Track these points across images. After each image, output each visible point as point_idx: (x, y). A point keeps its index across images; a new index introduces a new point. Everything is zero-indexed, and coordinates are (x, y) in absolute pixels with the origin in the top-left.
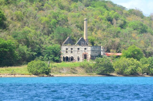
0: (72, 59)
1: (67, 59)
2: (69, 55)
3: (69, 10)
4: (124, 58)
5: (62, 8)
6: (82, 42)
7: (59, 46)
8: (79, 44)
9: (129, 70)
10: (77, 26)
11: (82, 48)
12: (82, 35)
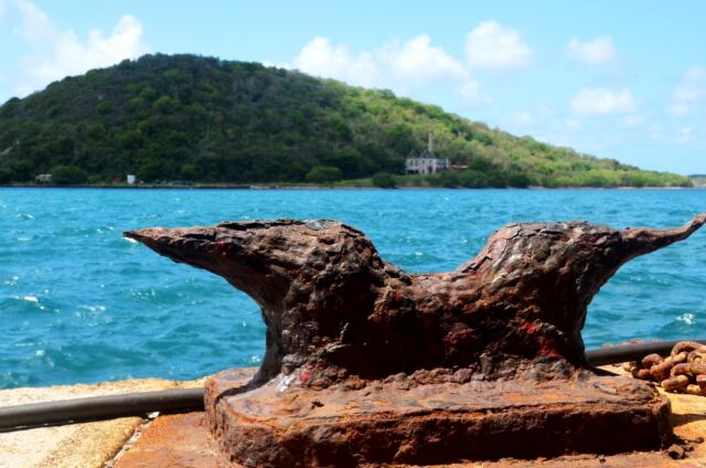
0: (417, 172)
1: (411, 172)
2: (414, 168)
3: (413, 122)
4: (471, 171)
5: (407, 120)
6: (427, 155)
7: (402, 158)
8: (424, 157)
9: (475, 182)
10: (422, 139)
11: (427, 161)
12: (427, 147)
